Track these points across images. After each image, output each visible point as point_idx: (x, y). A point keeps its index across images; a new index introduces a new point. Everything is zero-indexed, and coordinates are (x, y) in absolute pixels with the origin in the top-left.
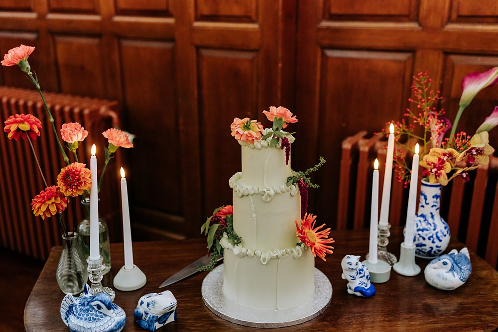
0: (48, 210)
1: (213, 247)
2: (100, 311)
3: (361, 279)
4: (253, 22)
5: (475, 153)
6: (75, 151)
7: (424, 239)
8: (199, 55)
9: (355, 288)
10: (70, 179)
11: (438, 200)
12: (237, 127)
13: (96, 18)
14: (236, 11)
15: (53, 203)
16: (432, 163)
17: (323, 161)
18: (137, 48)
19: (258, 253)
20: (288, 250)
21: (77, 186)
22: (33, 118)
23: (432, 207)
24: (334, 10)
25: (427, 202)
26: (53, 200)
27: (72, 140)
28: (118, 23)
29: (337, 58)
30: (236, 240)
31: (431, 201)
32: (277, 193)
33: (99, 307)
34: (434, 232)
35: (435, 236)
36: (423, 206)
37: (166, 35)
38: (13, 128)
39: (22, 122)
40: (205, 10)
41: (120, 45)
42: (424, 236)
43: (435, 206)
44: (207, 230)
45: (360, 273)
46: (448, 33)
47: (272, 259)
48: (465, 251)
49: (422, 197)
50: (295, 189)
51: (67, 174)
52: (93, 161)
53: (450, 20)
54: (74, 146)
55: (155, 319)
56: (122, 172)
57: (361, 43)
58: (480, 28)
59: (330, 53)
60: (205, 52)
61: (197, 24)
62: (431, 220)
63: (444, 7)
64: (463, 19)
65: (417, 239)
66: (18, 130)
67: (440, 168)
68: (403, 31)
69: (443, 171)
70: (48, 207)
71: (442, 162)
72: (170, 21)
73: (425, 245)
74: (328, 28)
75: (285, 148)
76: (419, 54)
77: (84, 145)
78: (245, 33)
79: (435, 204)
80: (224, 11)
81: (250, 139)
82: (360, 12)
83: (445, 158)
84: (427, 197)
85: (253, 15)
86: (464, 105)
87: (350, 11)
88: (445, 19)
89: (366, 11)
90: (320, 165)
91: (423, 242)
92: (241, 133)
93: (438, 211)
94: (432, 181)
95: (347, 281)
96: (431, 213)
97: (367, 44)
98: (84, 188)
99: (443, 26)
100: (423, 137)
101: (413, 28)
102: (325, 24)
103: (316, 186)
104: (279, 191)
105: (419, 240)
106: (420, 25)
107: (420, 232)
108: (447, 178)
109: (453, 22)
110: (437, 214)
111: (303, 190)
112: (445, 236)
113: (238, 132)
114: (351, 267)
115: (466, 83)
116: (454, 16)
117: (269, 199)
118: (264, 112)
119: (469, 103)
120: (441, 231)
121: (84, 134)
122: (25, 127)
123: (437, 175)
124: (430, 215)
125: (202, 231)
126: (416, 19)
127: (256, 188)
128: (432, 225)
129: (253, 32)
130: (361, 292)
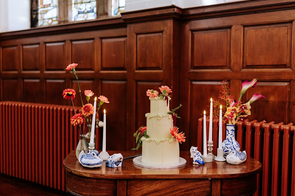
0: (77, 121)
1: (138, 141)
2: (94, 156)
3: (198, 157)
4: (160, 69)
5: (243, 108)
6: (88, 101)
7: (228, 148)
8: (137, 84)
9: (196, 160)
10: (86, 109)
11: (234, 132)
12: (149, 92)
13: (93, 72)
14: (154, 65)
15: (79, 118)
16: (229, 115)
17: (181, 105)
18: (109, 84)
19: (155, 140)
20: (167, 139)
21: (88, 111)
22: (73, 90)
23: (231, 135)
24: (195, 65)
25: (229, 133)
26: (79, 117)
27: (88, 95)
28: (102, 74)
29: (198, 85)
30: (147, 137)
31: (230, 132)
32: (163, 117)
33: (94, 155)
34: (232, 145)
35: (232, 147)
36: (227, 135)
37: (123, 78)
38: (66, 93)
39: (69, 91)
40: (141, 65)
41: (102, 83)
42: (228, 147)
43: (232, 134)
44: (136, 136)
45: (198, 154)
46: (243, 73)
47: (161, 142)
48: (244, 152)
49: (227, 131)
50: (170, 116)
51: (85, 107)
52: (95, 103)
53: (243, 68)
54: (88, 98)
55: (114, 162)
56: (105, 111)
57: (207, 78)
58: (255, 70)
59: (194, 83)
60: (139, 83)
61: (136, 71)
62: (231, 141)
63: (240, 62)
64: (248, 67)
65: (225, 148)
66: (68, 94)
67: (232, 117)
68: (224, 72)
69: (233, 118)
70: (77, 120)
71: (232, 114)
72: (125, 72)
73: (228, 151)
74: (193, 72)
75: (166, 100)
76: (231, 82)
77: (92, 98)
78: (157, 74)
79: (232, 133)
80: (148, 65)
81: (153, 96)
82: (206, 65)
83: (233, 112)
84: (229, 131)
85: (161, 67)
86: (242, 94)
87: (202, 65)
88: (241, 67)
89: (208, 65)
90: (180, 107)
91: (228, 150)
92: (150, 94)
93: (234, 137)
94: (230, 123)
95: (192, 158)
96: (231, 138)
97: (209, 78)
98: (91, 112)
99: (240, 70)
100: (226, 106)
101: (228, 71)
102: (192, 70)
103: (179, 117)
104: (164, 116)
105: (226, 149)
106: (231, 70)
107: (226, 145)
108: (235, 121)
109: (245, 68)
110: (234, 138)
111: (174, 117)
112: (237, 147)
113: (149, 94)
114: (193, 151)
115: (243, 85)
116: (245, 66)
117: (160, 119)
118: (159, 88)
119: (244, 93)
120: (235, 145)
121: (92, 94)
122: (71, 93)
123: (232, 120)
124: (230, 139)
125: (134, 136)
126: (230, 68)
127: (155, 115)
128: (231, 142)
129: (161, 73)
130: (198, 162)
